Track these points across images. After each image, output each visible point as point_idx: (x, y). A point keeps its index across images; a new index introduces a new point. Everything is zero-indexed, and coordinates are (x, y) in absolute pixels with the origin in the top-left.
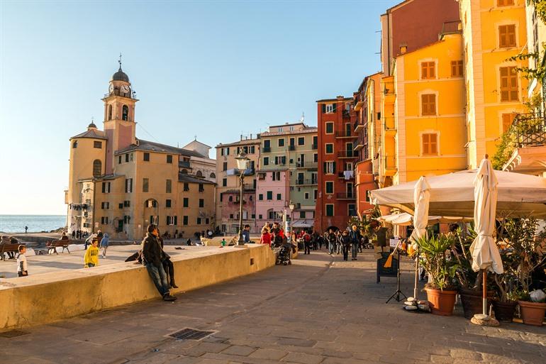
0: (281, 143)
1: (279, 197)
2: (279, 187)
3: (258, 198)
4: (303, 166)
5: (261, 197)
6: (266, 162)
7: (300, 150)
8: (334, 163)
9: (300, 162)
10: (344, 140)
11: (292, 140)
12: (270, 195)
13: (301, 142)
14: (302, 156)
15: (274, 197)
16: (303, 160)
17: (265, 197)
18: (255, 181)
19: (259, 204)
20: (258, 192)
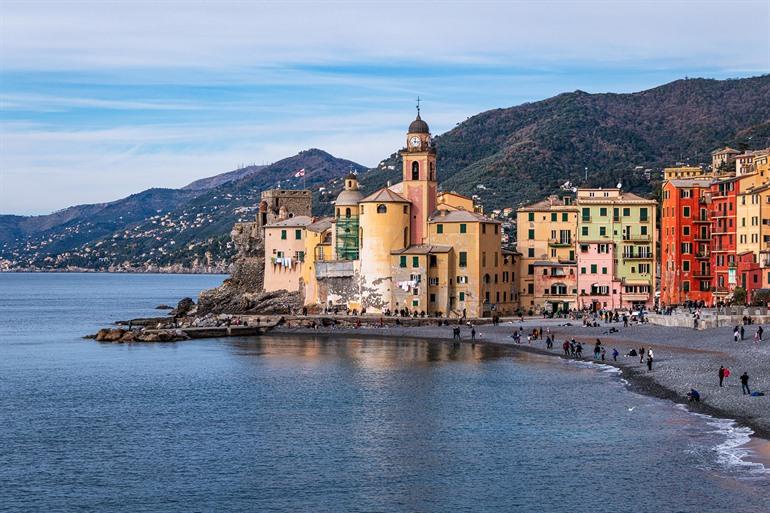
0: (603, 212)
1: (605, 271)
2: (604, 260)
3: (580, 272)
4: (628, 238)
5: (584, 271)
6: (585, 232)
7: (625, 221)
8: (691, 245)
9: (625, 234)
10: (700, 224)
11: (616, 211)
12: (594, 269)
13: (627, 212)
14: (628, 227)
15: (600, 270)
16: (628, 232)
17: (589, 270)
18: (572, 253)
19: (582, 278)
20: (581, 265)
